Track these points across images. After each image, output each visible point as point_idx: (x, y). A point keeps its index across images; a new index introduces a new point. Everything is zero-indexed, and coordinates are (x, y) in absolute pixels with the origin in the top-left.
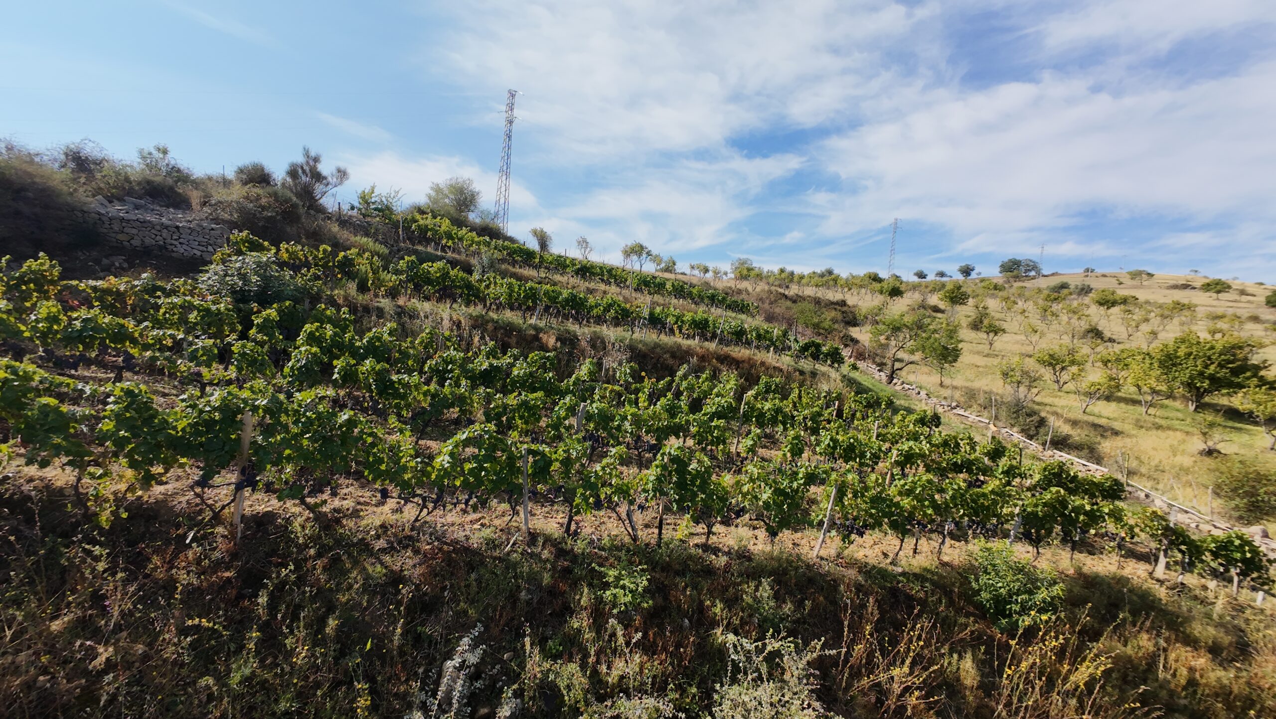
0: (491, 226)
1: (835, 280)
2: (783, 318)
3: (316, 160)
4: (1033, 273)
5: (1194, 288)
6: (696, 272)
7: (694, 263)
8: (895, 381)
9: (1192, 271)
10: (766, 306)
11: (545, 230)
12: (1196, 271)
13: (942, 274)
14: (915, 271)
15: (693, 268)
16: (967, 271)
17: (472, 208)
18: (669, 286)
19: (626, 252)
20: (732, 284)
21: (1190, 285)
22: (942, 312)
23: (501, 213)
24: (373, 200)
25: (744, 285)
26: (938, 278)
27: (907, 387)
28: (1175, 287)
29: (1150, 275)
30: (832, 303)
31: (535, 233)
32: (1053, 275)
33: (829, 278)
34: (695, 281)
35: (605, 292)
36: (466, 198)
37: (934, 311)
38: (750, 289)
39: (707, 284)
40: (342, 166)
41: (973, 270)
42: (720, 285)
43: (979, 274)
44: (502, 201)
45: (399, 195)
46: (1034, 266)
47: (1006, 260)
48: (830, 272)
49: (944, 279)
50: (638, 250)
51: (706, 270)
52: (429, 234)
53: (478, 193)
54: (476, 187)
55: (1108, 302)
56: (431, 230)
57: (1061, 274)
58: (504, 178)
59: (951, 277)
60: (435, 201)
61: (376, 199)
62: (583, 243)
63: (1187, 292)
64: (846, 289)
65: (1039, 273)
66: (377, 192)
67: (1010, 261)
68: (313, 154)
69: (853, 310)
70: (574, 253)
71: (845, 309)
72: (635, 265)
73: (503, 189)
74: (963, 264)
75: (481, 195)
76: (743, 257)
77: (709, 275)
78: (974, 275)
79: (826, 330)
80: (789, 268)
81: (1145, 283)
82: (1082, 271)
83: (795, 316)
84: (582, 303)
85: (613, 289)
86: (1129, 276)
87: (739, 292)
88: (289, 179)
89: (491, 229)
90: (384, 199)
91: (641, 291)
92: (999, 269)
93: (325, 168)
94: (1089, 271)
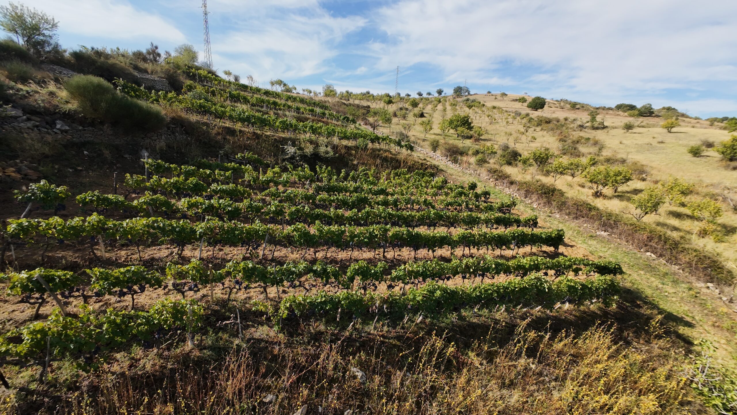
1: (370, 96)
4: (466, 93)
6: (306, 93)
7: (305, 88)
10: (337, 108)
11: (238, 74)
13: (429, 94)
14: (418, 93)
15: (304, 91)
16: (440, 92)
18: (298, 99)
19: (273, 83)
20: (323, 99)
25: (327, 99)
26: (427, 96)
32: (474, 94)
33: (367, 96)
34: (306, 97)
38: (330, 101)
39: (311, 98)
41: (442, 92)
42: (317, 99)
46: (468, 90)
47: (457, 86)
48: (368, 93)
49: (431, 96)
50: (280, 82)
51: (310, 92)
59: (433, 95)
62: (251, 79)
64: (372, 101)
65: (469, 93)
67: (459, 87)
68: (155, 44)
69: (371, 110)
71: (368, 109)
72: (278, 89)
74: (440, 89)
76: (329, 84)
77: (312, 94)
78: (443, 94)
80: (350, 91)
82: (486, 92)
86: (500, 95)
87: (325, 102)
92: (452, 91)
94: (489, 92)
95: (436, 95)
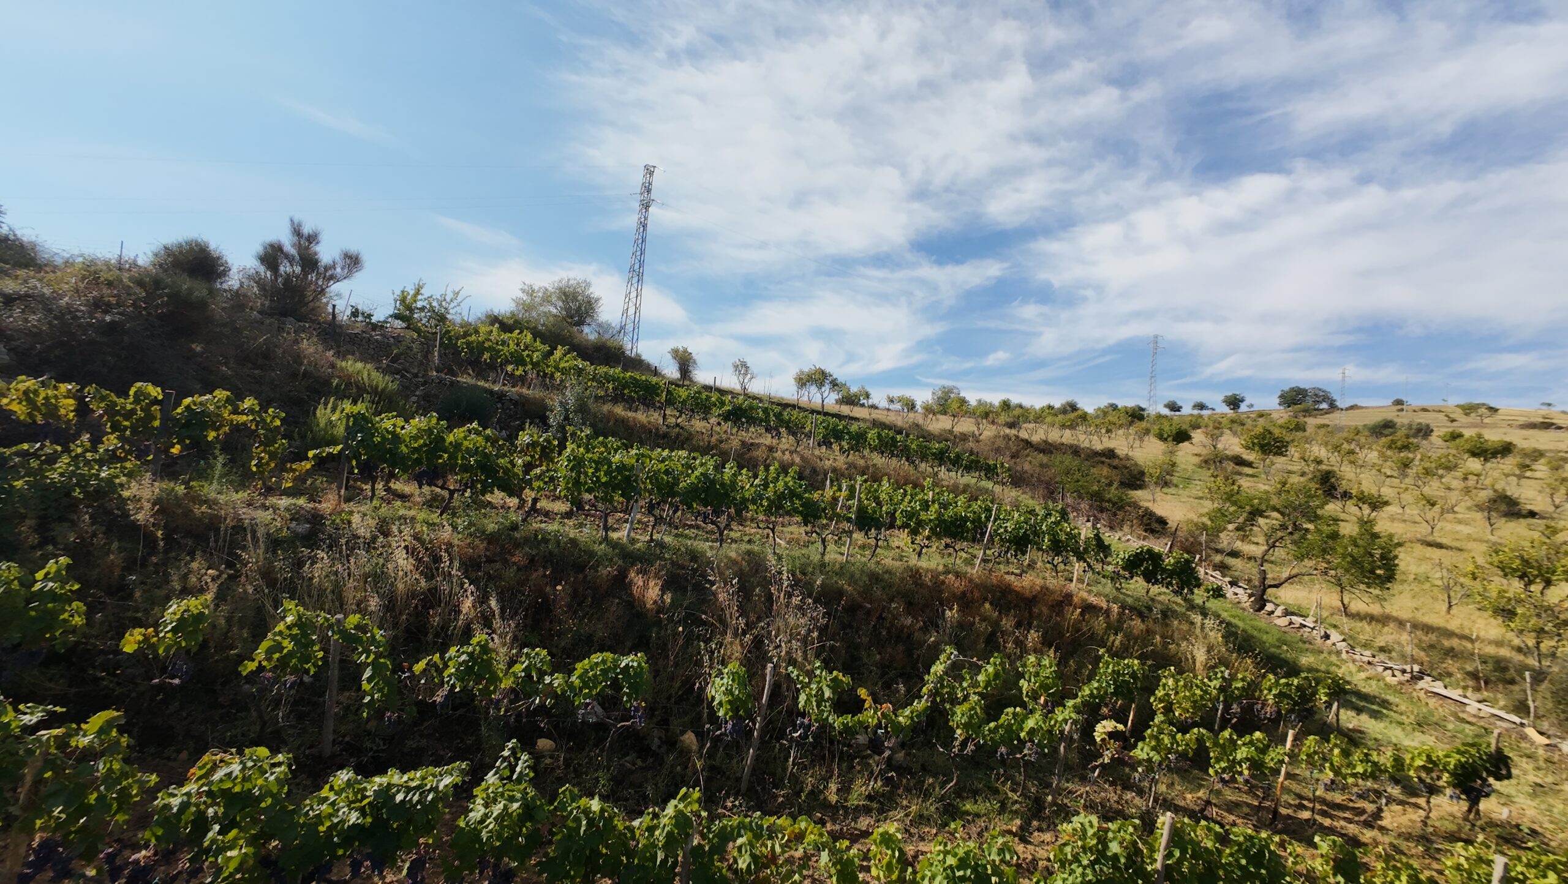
0: (609, 344)
1: (1084, 417)
2: (1039, 481)
3: (312, 238)
4: (1324, 406)
5: (1560, 428)
6: (899, 409)
7: (893, 394)
8: (1269, 607)
9: (1543, 404)
11: (689, 350)
12: (1549, 405)
13: (1201, 406)
14: (1166, 402)
15: (891, 401)
16: (1234, 402)
17: (588, 320)
18: (872, 434)
19: (801, 379)
21: (1553, 424)
22: (1249, 465)
23: (630, 327)
24: (419, 304)
26: (1196, 412)
27: (1297, 620)
28: (1533, 426)
29: (1493, 410)
30: (1096, 454)
31: (675, 353)
32: (1352, 408)
33: (1071, 414)
35: (771, 449)
36: (580, 307)
37: (1237, 464)
38: (976, 433)
39: (917, 426)
40: (353, 249)
41: (1242, 401)
43: (1252, 406)
44: (631, 311)
45: (459, 299)
46: (1326, 398)
47: (1286, 388)
48: (1073, 407)
49: (1205, 412)
50: (819, 378)
51: (912, 406)
52: (486, 356)
53: (597, 300)
54: (595, 291)
55: (1486, 451)
56: (489, 349)
57: (1362, 408)
58: (635, 280)
59: (1213, 409)
60: (528, 308)
61: (425, 303)
62: (742, 368)
63: (1551, 434)
64: (1103, 431)
65: (1333, 406)
66: (426, 292)
67: (1292, 390)
68: (306, 230)
69: (1124, 462)
70: (729, 381)
71: (1116, 462)
72: (814, 397)
73: (633, 295)
74: (1230, 394)
75: (601, 302)
76: (949, 383)
77: (918, 413)
78: (1243, 408)
79: (1114, 504)
80: (1015, 400)
81: (1486, 421)
82: (1389, 402)
83: (1058, 479)
84: (727, 495)
85: (787, 441)
86: (1459, 410)
88: (262, 269)
89: (609, 349)
90: (435, 304)
91: (829, 445)
92: (1278, 401)
93: (327, 252)
94: (1399, 402)
95: (1226, 410)
